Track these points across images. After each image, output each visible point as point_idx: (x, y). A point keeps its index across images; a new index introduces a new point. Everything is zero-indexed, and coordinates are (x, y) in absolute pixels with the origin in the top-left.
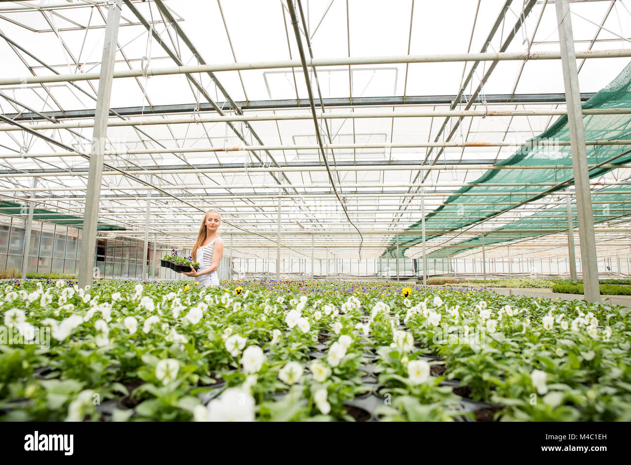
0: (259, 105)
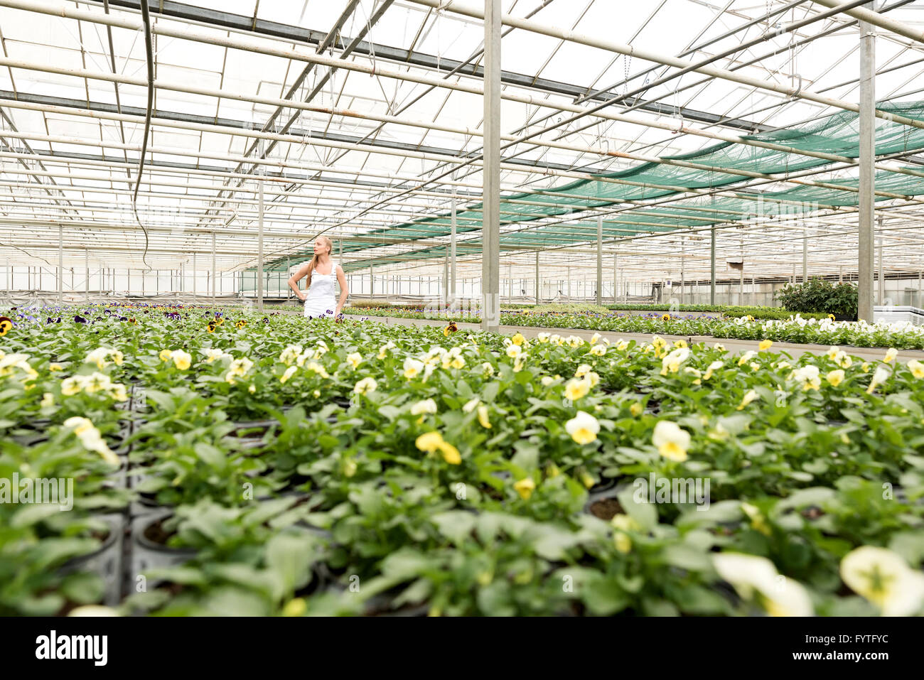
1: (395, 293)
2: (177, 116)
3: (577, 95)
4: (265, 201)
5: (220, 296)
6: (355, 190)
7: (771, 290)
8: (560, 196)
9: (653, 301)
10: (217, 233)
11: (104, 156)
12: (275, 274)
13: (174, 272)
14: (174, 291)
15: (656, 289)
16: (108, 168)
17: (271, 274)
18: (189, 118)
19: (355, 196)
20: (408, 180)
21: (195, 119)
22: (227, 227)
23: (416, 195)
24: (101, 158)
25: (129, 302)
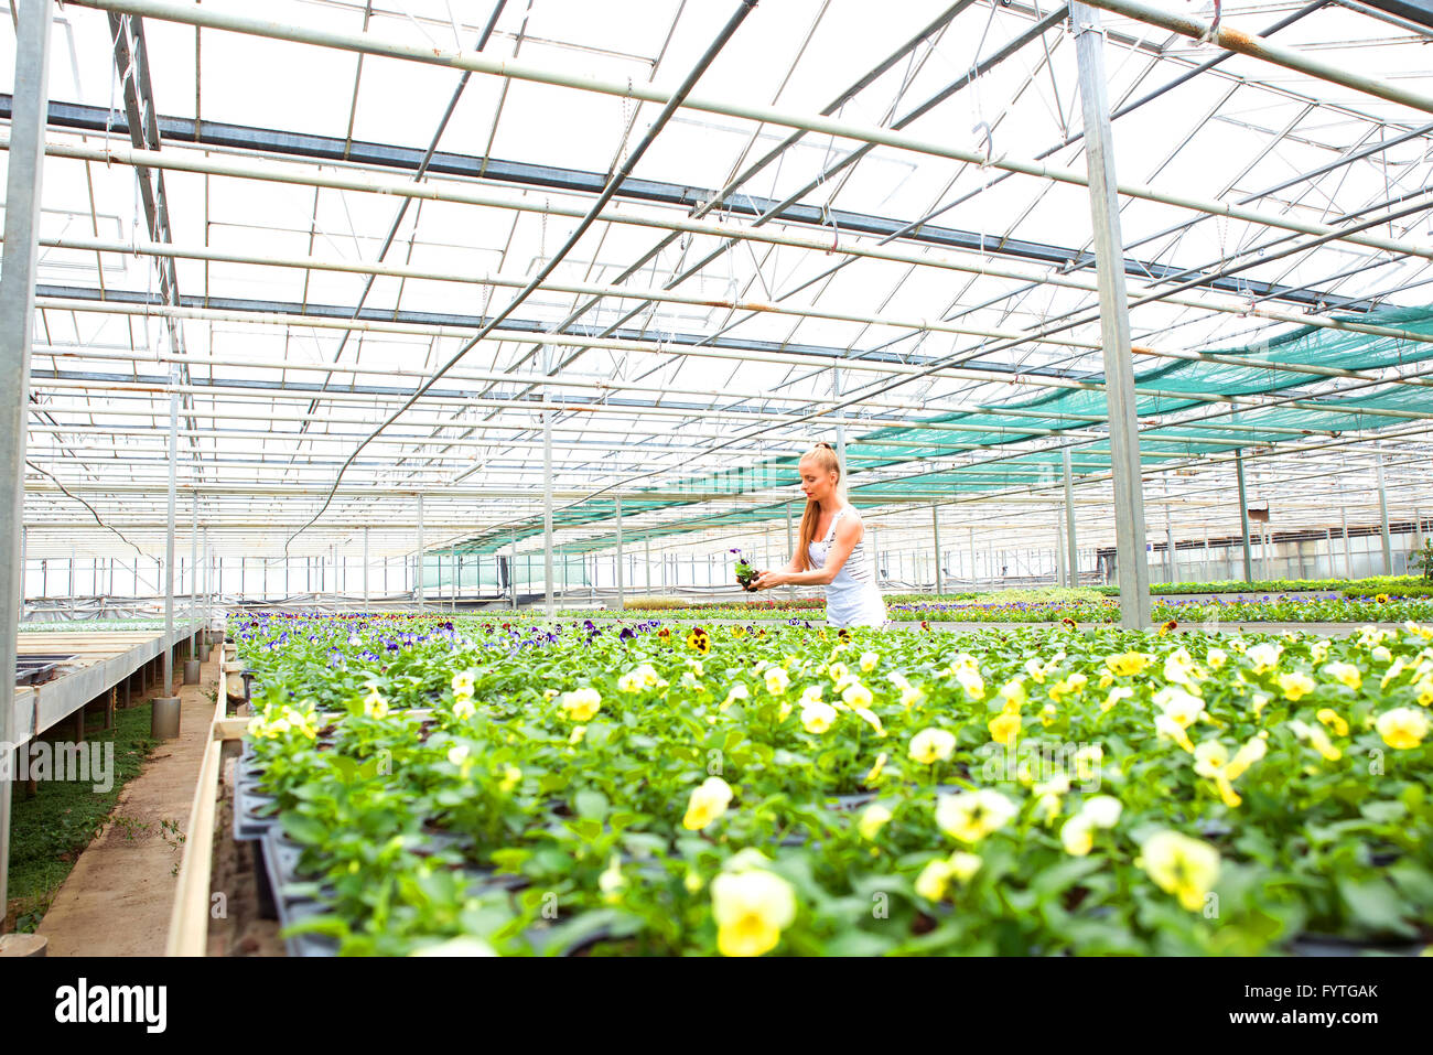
0: (505, 170)
1: (669, 585)
2: (426, 318)
3: (1063, 261)
4: (554, 441)
5: (383, 597)
6: (642, 417)
7: (1296, 553)
8: (1015, 415)
9: (1099, 581)
10: (425, 494)
11: (283, 382)
12: (473, 558)
13: (313, 560)
14: (312, 591)
15: (1103, 559)
16: (270, 400)
17: (466, 559)
18: (443, 319)
19: (641, 427)
20: (751, 398)
21: (452, 321)
22: (455, 486)
23: (815, 423)
24: (279, 386)
25: (244, 611)
